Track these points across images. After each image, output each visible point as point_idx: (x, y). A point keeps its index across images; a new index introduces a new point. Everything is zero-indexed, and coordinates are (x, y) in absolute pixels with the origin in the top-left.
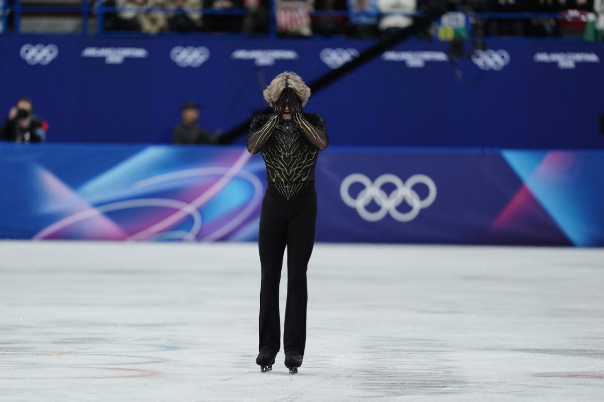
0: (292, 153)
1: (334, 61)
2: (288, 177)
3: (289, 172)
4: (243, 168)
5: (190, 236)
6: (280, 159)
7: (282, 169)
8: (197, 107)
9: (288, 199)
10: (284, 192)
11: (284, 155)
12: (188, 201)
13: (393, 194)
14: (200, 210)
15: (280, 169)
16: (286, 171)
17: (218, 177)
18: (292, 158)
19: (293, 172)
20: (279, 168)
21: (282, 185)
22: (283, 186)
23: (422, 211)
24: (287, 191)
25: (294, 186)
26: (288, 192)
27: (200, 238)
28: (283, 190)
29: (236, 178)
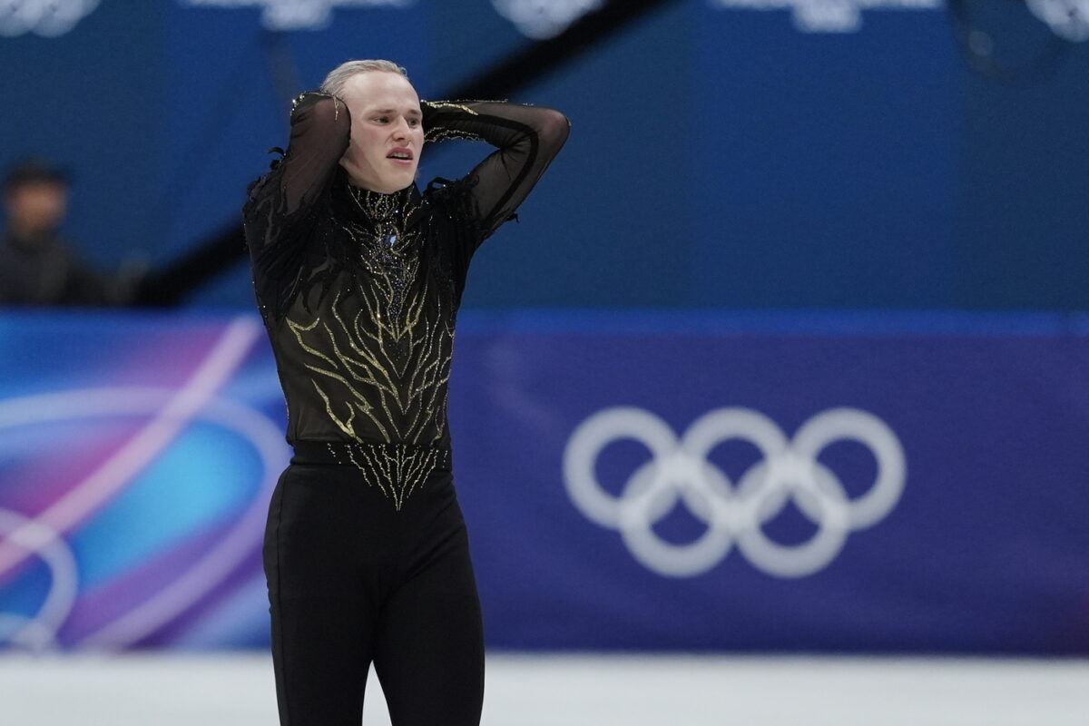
0: (408, 328)
1: (541, 11)
2: (403, 421)
3: (403, 397)
4: (224, 390)
5: (38, 630)
6: (374, 347)
7: (382, 388)
8: (57, 176)
9: (398, 506)
10: (384, 481)
11: (386, 337)
12: (31, 509)
13: (752, 479)
14: (73, 539)
15: (374, 387)
16: (395, 392)
17: (137, 422)
18: (412, 345)
19: (415, 401)
20: (372, 381)
21: (379, 452)
22: (381, 458)
23: (857, 541)
24: (394, 476)
25: (417, 458)
26: (399, 479)
27: (70, 638)
28: (380, 473)
29: (197, 425)
